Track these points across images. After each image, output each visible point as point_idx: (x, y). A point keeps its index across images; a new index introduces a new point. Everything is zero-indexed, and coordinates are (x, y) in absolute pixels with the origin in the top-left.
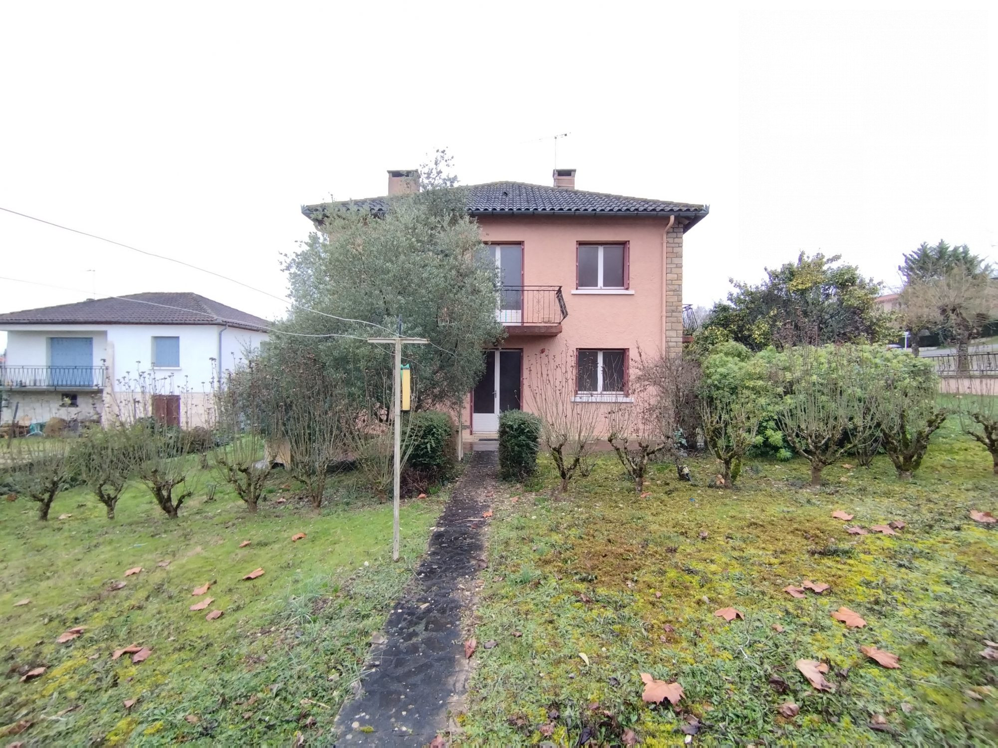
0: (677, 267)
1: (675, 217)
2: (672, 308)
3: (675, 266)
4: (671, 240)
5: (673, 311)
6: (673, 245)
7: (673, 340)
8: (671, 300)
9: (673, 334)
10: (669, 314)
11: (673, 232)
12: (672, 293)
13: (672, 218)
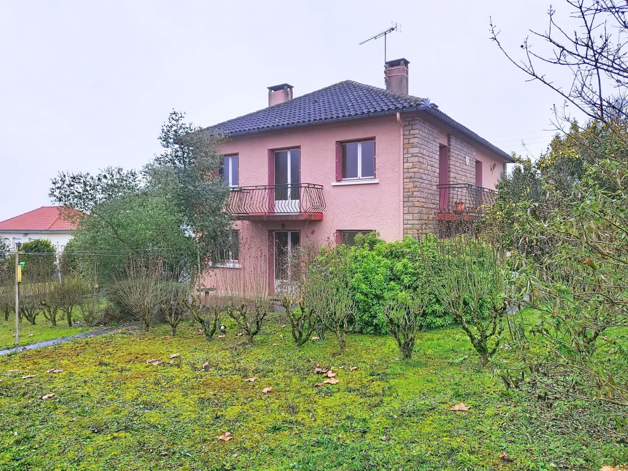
0: (412, 157)
1: (401, 114)
2: (409, 194)
3: (410, 155)
4: (407, 133)
5: (409, 197)
6: (409, 137)
7: (410, 222)
8: (408, 187)
9: (410, 217)
10: (406, 199)
11: (409, 124)
12: (408, 180)
13: (398, 115)
